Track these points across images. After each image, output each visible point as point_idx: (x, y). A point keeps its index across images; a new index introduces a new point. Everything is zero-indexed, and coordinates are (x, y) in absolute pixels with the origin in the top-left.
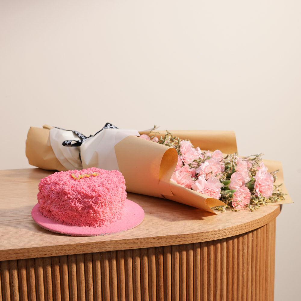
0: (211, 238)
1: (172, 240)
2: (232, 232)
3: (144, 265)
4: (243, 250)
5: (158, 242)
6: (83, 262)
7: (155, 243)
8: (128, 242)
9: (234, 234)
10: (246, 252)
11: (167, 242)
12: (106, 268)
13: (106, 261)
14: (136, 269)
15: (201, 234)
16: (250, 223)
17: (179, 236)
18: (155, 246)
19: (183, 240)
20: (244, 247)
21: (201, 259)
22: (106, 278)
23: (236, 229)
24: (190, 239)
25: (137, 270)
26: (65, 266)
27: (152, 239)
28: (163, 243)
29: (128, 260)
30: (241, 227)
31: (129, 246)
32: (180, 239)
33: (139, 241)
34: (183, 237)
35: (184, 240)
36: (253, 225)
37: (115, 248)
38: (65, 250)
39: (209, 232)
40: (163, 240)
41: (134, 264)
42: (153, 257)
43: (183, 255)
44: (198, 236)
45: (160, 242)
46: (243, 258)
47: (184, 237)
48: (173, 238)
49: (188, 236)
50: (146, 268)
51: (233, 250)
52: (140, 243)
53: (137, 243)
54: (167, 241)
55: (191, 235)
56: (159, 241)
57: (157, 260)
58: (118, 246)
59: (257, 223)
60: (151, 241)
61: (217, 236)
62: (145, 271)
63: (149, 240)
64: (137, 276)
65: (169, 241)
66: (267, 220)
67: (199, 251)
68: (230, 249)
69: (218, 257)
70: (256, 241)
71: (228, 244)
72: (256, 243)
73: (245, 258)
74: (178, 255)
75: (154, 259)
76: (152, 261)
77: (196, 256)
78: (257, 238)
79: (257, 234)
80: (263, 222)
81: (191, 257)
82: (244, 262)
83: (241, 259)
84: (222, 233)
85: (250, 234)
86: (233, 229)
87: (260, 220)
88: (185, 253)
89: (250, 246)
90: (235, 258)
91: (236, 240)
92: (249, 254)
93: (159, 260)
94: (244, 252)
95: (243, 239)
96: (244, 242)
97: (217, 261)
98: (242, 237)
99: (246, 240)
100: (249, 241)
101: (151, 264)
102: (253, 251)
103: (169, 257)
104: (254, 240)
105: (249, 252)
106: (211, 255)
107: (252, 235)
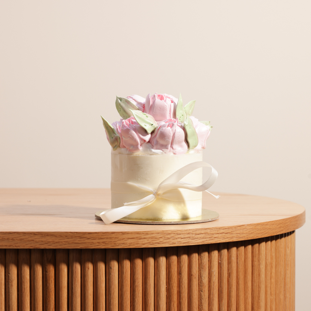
0: (130, 244)
1: (64, 240)
2: (170, 240)
3: (23, 278)
4: (200, 277)
5: (42, 241)
7: (36, 242)
9: (175, 243)
10: (205, 280)
11: (57, 243)
14: (10, 284)
15: (113, 235)
16: (209, 231)
17: (76, 234)
18: (36, 247)
19: (82, 241)
20: (202, 272)
21: (120, 280)
23: (179, 236)
24: (94, 241)
25: (12, 285)
27: (32, 236)
28: (49, 244)
30: (189, 233)
32: (77, 240)
33: (11, 236)
34: (83, 236)
35: (84, 242)
36: (213, 234)
39: (128, 234)
40: (50, 239)
41: (7, 275)
43: (87, 269)
44: (107, 238)
45: (45, 241)
46: (200, 290)
47: (85, 236)
48: (66, 236)
49: (91, 235)
50: (26, 284)
51: (180, 273)
52: (13, 239)
53: (8, 239)
54: (56, 241)
55: (96, 234)
56: (43, 239)
57: (44, 272)
59: (224, 234)
60: (30, 239)
61: (141, 241)
62: (24, 288)
64: (10, 295)
65: (60, 241)
66: (246, 233)
67: (115, 265)
68: (173, 270)
69: (149, 280)
70: (228, 268)
71: (169, 261)
72: (228, 270)
73: (203, 291)
74: (77, 268)
75: (39, 270)
76: (36, 273)
77: (110, 274)
78: (229, 262)
79: (230, 256)
80: (237, 235)
81: (101, 274)
82: (203, 298)
83: (196, 292)
84: (152, 238)
85: (213, 252)
86: (172, 235)
87: (230, 231)
88: (90, 266)
89: (214, 273)
90: (183, 286)
91: (185, 258)
92: (213, 286)
93: (48, 274)
94: (202, 281)
95: (200, 259)
96: (201, 263)
97: (148, 287)
98: (197, 255)
99: (205, 261)
100: (212, 264)
101: (34, 279)
102: (221, 282)
103: (64, 269)
104: (223, 264)
105: (212, 282)
106: (136, 275)
107: (220, 256)
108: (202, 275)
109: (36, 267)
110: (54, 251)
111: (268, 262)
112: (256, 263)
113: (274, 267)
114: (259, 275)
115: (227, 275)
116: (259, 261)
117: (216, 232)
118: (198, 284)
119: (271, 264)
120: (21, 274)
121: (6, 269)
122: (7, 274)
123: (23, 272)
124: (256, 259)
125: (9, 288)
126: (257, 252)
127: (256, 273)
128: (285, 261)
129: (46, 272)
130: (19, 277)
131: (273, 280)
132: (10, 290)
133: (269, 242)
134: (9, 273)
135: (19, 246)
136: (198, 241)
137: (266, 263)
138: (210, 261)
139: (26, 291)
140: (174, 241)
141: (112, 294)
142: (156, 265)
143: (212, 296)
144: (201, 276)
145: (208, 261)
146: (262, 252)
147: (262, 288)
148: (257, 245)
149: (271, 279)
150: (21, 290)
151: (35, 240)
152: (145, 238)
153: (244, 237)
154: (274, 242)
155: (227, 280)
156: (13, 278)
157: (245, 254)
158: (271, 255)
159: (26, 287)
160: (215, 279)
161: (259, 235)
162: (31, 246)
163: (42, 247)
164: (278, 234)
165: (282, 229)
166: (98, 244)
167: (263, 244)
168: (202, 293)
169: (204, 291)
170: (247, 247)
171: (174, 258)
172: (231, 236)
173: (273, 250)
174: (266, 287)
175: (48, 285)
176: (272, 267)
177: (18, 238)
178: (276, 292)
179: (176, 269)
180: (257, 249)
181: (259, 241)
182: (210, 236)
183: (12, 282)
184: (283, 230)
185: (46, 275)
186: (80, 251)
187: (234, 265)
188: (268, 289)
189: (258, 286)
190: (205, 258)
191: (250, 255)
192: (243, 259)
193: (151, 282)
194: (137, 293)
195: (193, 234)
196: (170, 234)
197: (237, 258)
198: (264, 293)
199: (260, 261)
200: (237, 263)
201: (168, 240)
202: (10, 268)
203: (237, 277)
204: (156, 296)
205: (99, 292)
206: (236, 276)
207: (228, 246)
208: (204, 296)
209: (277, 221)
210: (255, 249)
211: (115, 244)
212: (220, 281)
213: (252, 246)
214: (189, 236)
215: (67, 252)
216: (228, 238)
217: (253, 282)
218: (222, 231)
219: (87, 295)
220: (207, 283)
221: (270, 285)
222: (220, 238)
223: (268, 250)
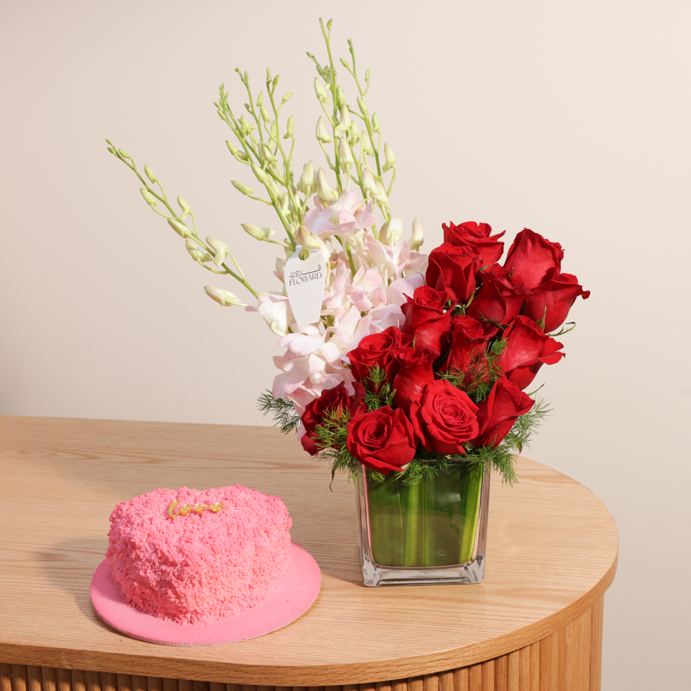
0: (303, 681)
1: (215, 672)
2: (359, 676)
5: (187, 671)
6: (52, 681)
7: (180, 671)
8: (126, 659)
13: (93, 687)
15: (279, 670)
16: (417, 660)
17: (229, 665)
18: (181, 677)
19: (238, 676)
23: (372, 670)
24: (253, 676)
26: (19, 682)
27: (174, 663)
28: (196, 675)
30: (387, 666)
31: (130, 669)
32: (232, 674)
33: (147, 661)
34: (239, 669)
35: (241, 676)
36: (425, 663)
37: (102, 668)
38: (10, 654)
39: (299, 668)
40: (197, 669)
44: (271, 673)
45: (191, 671)
47: (242, 669)
48: (218, 667)
52: (151, 666)
53: (145, 665)
54: (205, 672)
55: (255, 668)
56: (188, 669)
59: (441, 661)
60: (172, 667)
61: (318, 678)
63: (168, 663)
65: (210, 672)
66: (479, 654)
78: (457, 688)
84: (333, 673)
85: (429, 680)
86: (361, 670)
87: (451, 655)
98: (405, 684)
107: (441, 682)
117: (429, 660)
126: (504, 667)
128: (560, 660)
135: (158, 674)
136: (401, 675)
137: (521, 677)
140: (365, 677)
146: (513, 665)
151: (178, 668)
152: (322, 674)
157: (483, 673)
158: (531, 663)
165: (545, 631)
167: (515, 654)
170: (486, 664)
172: (454, 661)
173: (535, 655)
177: (157, 665)
180: (503, 664)
191: (490, 673)
192: (479, 681)
195: (393, 666)
196: (358, 668)
197: (469, 681)
199: (510, 677)
200: (470, 687)
201: (356, 676)
210: (500, 664)
213: (495, 661)
214: (386, 669)
216: (449, 665)
218: (438, 658)
223: (525, 659)
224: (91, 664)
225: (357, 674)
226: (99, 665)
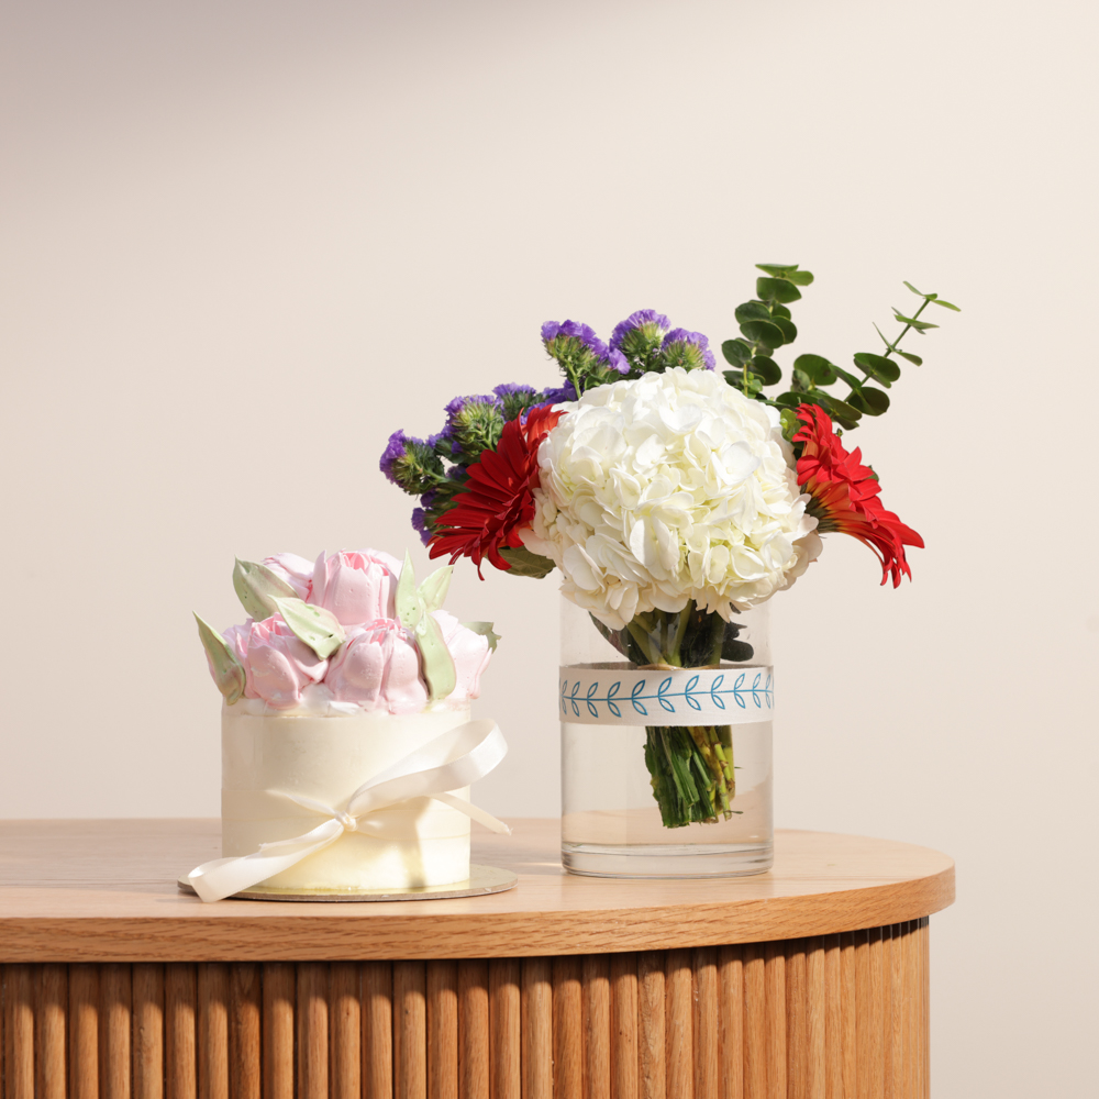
0: (457, 946)
1: (285, 939)
2: (561, 938)
3: (177, 1040)
4: (643, 1039)
5: (228, 942)
7: (213, 943)
8: (102, 929)
9: (573, 947)
10: (657, 1048)
11: (266, 945)
12: (21, 1041)
13: (20, 1011)
14: (144, 1055)
15: (414, 925)
16: (663, 915)
17: (315, 922)
18: (213, 956)
19: (332, 941)
20: (649, 1026)
21: (430, 1043)
22: (17, 1080)
23: (584, 928)
24: (362, 940)
25: (149, 1060)
27: (202, 927)
28: (246, 949)
29: (112, 1014)
30: (610, 921)
32: (320, 938)
33: (147, 929)
34: (334, 927)
35: (337, 942)
36: (675, 923)
37: (50, 953)
40: (249, 936)
41: (136, 1033)
42: (215, 1012)
43: (344, 1015)
44: (397, 932)
45: (236, 942)
46: (643, 1076)
47: (339, 927)
48: (291, 929)
50: (185, 1055)
51: (588, 1027)
52: (153, 938)
53: (140, 937)
54: (264, 940)
55: (367, 923)
56: (233, 936)
57: (233, 1024)
58: (63, 945)
59: (705, 925)
60: (198, 935)
61: (484, 941)
62: (182, 1067)
63: (188, 930)
64: (146, 1084)
65: (274, 940)
66: (767, 923)
67: (416, 1004)
68: (569, 1019)
69: (508, 1045)
70: (719, 1016)
71: (559, 995)
72: (720, 1023)
73: (651, 1076)
74: (319, 1011)
75: (219, 1018)
76: (211, 1026)
77: (404, 1027)
78: (723, 1002)
79: (726, 984)
80: (739, 926)
81: (381, 1028)
82: (651, 1095)
83: (631, 1078)
84: (513, 932)
85: (676, 974)
86: (566, 925)
87: (721, 915)
88: (352, 1008)
89: (681, 1029)
90: (597, 1062)
91: (601, 986)
92: (677, 1064)
93: (242, 1027)
94: (647, 1049)
95: (642, 990)
96: (646, 1001)
97: (504, 1062)
98: (634, 979)
99: (655, 995)
100: (675, 1006)
101: (207, 1042)
102: (699, 1054)
103: (285, 1015)
104: (706, 1005)
105: (676, 1053)
106: (472, 1031)
107: (697, 983)
108: (647, 1033)
109: (211, 1009)
110: (260, 967)
111: (833, 1005)
112: (798, 1006)
113: (852, 1020)
114: (808, 1039)
115: (716, 1036)
116: (807, 1001)
117: (684, 918)
118: (639, 1058)
119: (843, 1010)
120: (173, 1029)
121: (135, 1017)
122: (136, 1029)
123: (177, 1025)
124: (797, 995)
125: (140, 1065)
126: (801, 976)
127: (798, 1033)
128: (886, 1007)
129: (238, 1022)
130: (169, 1036)
131: (849, 1057)
132: (145, 1071)
133: (837, 951)
134: (141, 1028)
135: (168, 955)
136: (636, 942)
137: (828, 1008)
138: (670, 998)
139: (186, 1074)
140: (572, 941)
141: (410, 1082)
142: (525, 1005)
143: (675, 1091)
144: (645, 1037)
145: (663, 997)
146: (815, 977)
147: (816, 1076)
148: (799, 958)
149: (843, 1053)
150: (174, 1072)
151: (210, 938)
152: (494, 933)
153: (761, 932)
154: (850, 950)
155: (716, 1048)
156: (152, 1040)
157: (768, 979)
158: (842, 987)
159: (185, 1063)
160: (684, 1044)
161: (802, 929)
162: (201, 956)
163: (229, 957)
164: (859, 927)
166: (372, 949)
167: (818, 956)
168: (649, 1082)
169: (655, 1076)
170: (773, 961)
171: (573, 988)
173: (849, 973)
174: (828, 1073)
175: (243, 1057)
176: (845, 1020)
177: (167, 935)
178: (858, 1092)
179: (578, 1017)
180: (801, 969)
181: (805, 945)
182: (667, 929)
183: (149, 1050)
184: (873, 918)
185: (237, 1030)
186: (328, 966)
187: (736, 1008)
188: (836, 1080)
189: (803, 1070)
190: (656, 990)
191: (780, 983)
192: (761, 994)
193: (512, 1049)
194: (474, 1078)
195: (620, 922)
196: (559, 922)
197: (744, 992)
198: (823, 1091)
199: (811, 1002)
200: (745, 1003)
201: (556, 939)
202: (146, 1013)
203: (745, 1042)
204: (525, 1088)
205: (375, 1076)
206: (741, 1038)
207: (718, 955)
208: (655, 1089)
209: (856, 891)
210: (794, 969)
211: (417, 947)
212: (697, 1051)
213: (786, 959)
214: (610, 926)
215: (294, 967)
216: (716, 934)
217: (791, 1058)
218: (699, 915)
219: (344, 1082)
220: (663, 1055)
221: (839, 1069)
222: (694, 934)
223: (833, 972)
224: (26, 947)
225: (557, 934)
226: (43, 948)
